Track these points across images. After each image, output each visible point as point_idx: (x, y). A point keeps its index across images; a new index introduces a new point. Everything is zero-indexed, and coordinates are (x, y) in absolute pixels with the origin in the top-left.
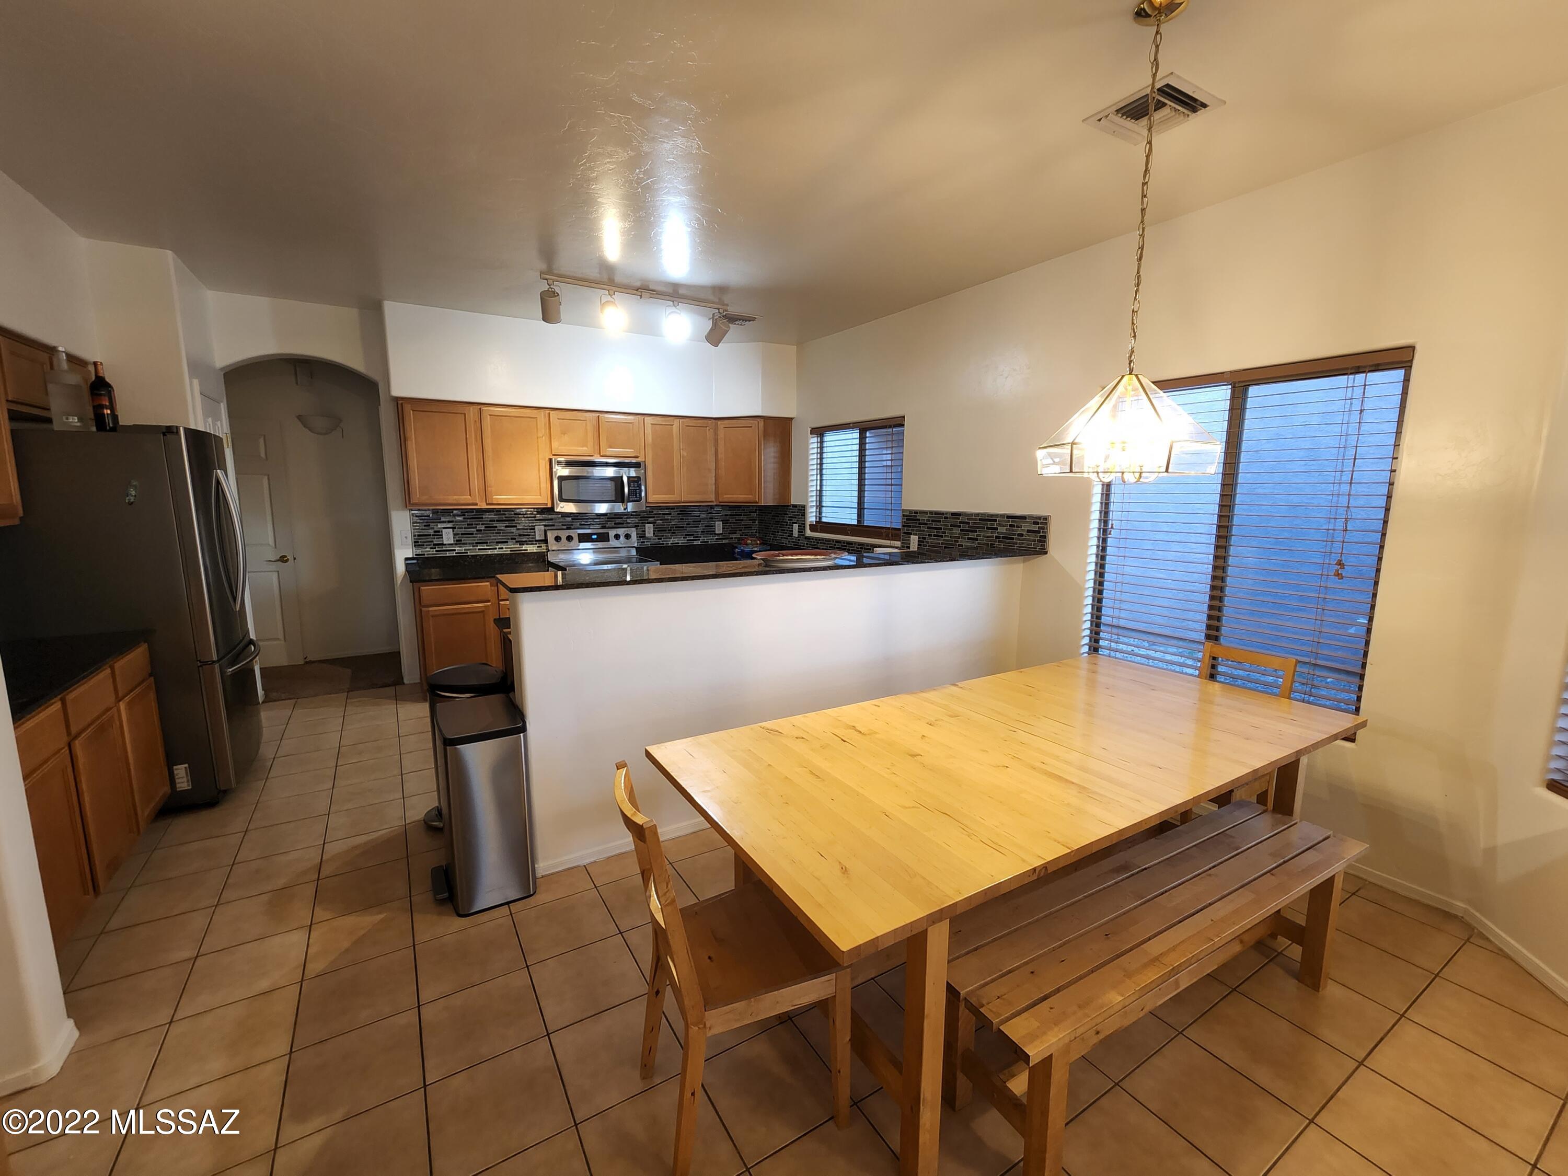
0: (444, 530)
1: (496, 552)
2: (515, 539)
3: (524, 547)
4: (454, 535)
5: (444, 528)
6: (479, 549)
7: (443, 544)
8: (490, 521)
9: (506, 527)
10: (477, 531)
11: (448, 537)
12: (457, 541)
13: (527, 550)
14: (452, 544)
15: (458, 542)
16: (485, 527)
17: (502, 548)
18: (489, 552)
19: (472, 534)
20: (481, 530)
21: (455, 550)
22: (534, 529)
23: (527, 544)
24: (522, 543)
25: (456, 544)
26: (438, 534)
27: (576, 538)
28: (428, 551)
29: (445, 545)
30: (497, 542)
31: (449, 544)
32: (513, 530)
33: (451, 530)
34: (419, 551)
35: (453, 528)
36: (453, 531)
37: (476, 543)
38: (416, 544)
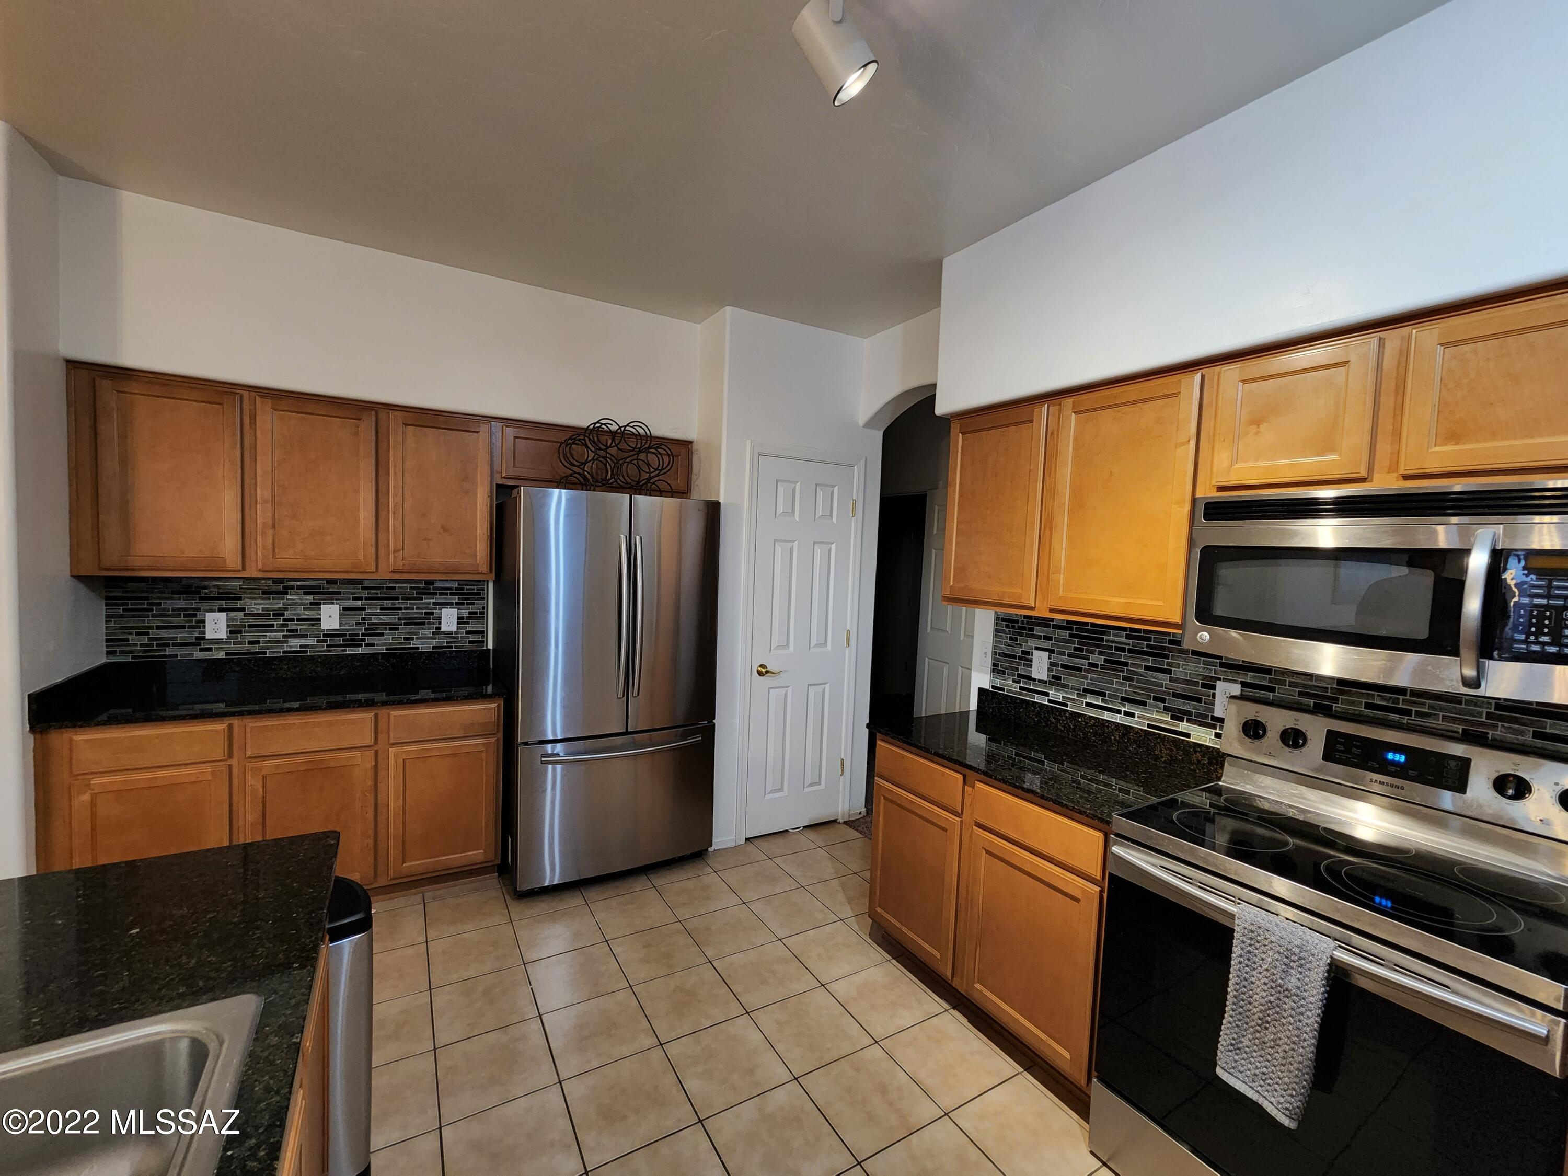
0: (1036, 653)
1: (1118, 719)
2: (1163, 700)
3: (1183, 726)
4: (1051, 664)
5: (1037, 648)
6: (1088, 704)
7: (1030, 678)
8: (1117, 649)
9: (1147, 668)
10: (1090, 665)
11: (1040, 666)
12: (1054, 677)
13: (1188, 735)
14: (1044, 682)
15: (1055, 681)
16: (1105, 660)
17: (1132, 715)
18: (1106, 716)
19: (1080, 670)
20: (1096, 666)
21: (1047, 694)
22: (1214, 687)
23: (1189, 721)
24: (1178, 716)
25: (1051, 683)
26: (1026, 658)
27: (1273, 735)
28: (1011, 686)
29: (1035, 680)
30: (1123, 699)
31: (1040, 681)
32: (1164, 679)
33: (1047, 654)
34: (998, 683)
35: (1051, 651)
36: (1049, 658)
37: (1085, 690)
38: (996, 669)
